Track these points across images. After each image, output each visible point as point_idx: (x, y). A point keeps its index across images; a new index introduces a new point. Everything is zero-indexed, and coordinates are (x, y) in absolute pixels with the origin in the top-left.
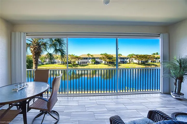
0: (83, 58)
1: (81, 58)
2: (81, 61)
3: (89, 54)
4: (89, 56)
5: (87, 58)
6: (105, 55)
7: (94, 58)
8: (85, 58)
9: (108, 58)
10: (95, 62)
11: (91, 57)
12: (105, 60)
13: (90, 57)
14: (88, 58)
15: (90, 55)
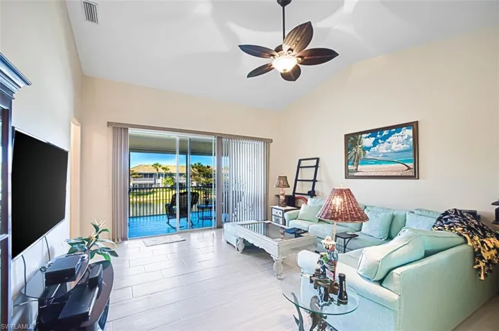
0: (139, 174)
1: (134, 174)
2: (135, 182)
3: (157, 164)
4: (158, 170)
5: (151, 175)
6: (196, 168)
7: (171, 175)
8: (146, 175)
9: (204, 176)
10: (172, 184)
11: (163, 171)
12: (197, 180)
13: (161, 170)
14: (155, 174)
15: (160, 166)
